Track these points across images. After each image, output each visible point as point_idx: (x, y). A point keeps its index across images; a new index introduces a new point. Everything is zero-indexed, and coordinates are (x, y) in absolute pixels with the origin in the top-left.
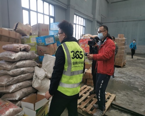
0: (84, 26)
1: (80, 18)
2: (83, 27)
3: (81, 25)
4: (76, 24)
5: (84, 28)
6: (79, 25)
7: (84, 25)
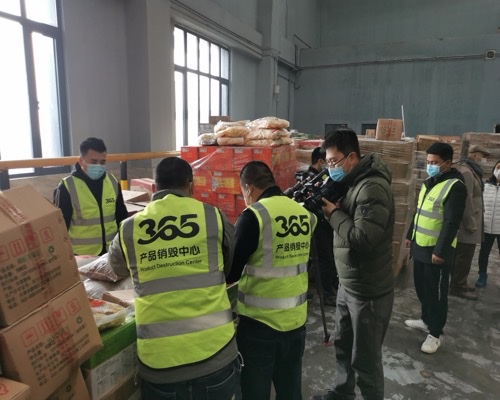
0: (222, 81)
1: (204, 43)
2: (218, 82)
3: (209, 76)
4: (184, 70)
5: (224, 87)
6: (198, 73)
7: (225, 75)
